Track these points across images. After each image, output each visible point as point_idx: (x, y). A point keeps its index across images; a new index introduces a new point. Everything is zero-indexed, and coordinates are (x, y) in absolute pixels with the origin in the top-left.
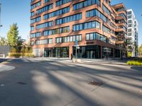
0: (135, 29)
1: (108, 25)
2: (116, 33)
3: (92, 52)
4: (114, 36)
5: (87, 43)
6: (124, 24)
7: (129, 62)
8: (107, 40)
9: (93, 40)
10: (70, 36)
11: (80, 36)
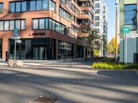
0: (104, 17)
1: (68, 7)
2: (79, 21)
3: (42, 49)
4: (76, 25)
6: (89, 9)
7: (96, 64)
8: (66, 30)
9: (45, 29)
10: (4, 21)
11: (23, 22)
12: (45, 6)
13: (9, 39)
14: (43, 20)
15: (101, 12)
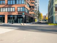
5: (18, 13)
8: (28, 11)
9: (23, 11)
10: (5, 8)
11: (13, 8)
12: (23, 2)
13: (8, 15)
14: (22, 8)
15: (37, 2)
